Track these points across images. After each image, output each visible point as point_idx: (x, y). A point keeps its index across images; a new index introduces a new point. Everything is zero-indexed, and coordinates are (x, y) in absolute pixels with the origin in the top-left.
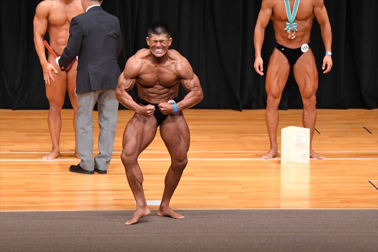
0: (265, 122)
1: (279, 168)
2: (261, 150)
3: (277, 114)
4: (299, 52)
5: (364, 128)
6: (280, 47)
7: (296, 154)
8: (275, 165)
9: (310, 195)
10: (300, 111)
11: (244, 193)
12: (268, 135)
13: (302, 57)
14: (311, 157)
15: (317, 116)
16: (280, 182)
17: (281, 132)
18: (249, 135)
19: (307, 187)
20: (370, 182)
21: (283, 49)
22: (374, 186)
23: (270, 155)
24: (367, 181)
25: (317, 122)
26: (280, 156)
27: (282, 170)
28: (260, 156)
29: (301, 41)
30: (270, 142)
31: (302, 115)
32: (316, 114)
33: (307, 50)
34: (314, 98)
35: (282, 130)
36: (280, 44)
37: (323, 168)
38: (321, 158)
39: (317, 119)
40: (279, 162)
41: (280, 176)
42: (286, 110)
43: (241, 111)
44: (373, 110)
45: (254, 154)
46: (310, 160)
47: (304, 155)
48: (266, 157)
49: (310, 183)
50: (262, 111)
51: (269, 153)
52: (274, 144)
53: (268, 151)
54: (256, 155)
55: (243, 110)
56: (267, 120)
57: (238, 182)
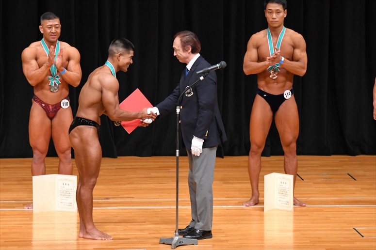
0: (247, 169)
1: (263, 216)
2: (244, 197)
3: (259, 161)
4: (281, 99)
5: (348, 174)
6: (262, 93)
7: (280, 201)
8: (258, 212)
9: (294, 243)
10: (281, 158)
11: (227, 241)
12: (249, 182)
13: (284, 104)
14: (294, 205)
15: (299, 162)
16: (263, 230)
17: (263, 179)
18: (231, 181)
19: (291, 234)
20: (355, 229)
21: (265, 95)
22: (360, 234)
23: (252, 203)
24: (352, 228)
25: (298, 169)
26: (263, 203)
27: (266, 218)
28: (241, 203)
29: (284, 87)
30: (251, 189)
31: (283, 162)
32: (297, 160)
33: (290, 96)
34: (294, 145)
35: (265, 176)
36: (262, 90)
37: (307, 215)
38: (304, 205)
39: (299, 165)
40: (263, 209)
41: (263, 223)
42: (269, 156)
43: (223, 158)
44: (357, 156)
45: (237, 202)
46: (294, 207)
47: (288, 202)
48: (247, 205)
49: (294, 231)
50: (245, 158)
51: (250, 200)
52: (255, 191)
53: (250, 199)
54: (239, 202)
55: (225, 157)
56: (249, 167)
57: (221, 229)
